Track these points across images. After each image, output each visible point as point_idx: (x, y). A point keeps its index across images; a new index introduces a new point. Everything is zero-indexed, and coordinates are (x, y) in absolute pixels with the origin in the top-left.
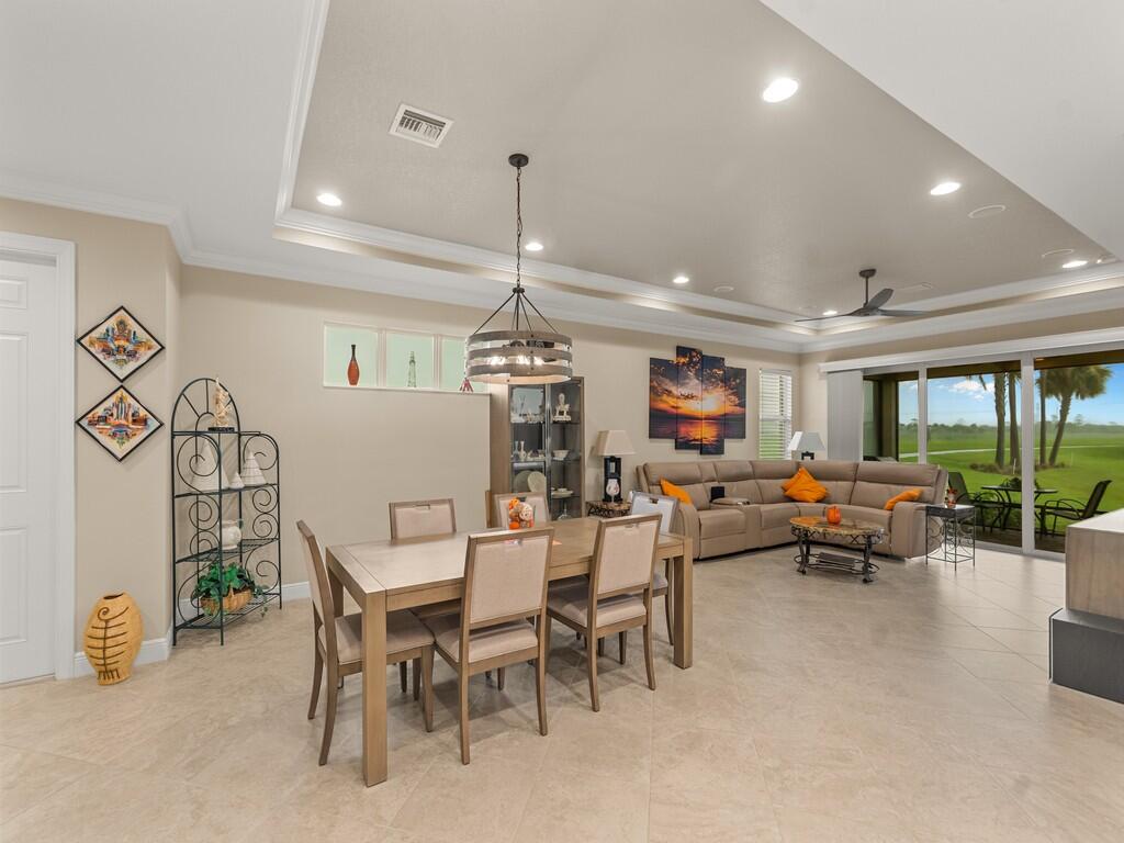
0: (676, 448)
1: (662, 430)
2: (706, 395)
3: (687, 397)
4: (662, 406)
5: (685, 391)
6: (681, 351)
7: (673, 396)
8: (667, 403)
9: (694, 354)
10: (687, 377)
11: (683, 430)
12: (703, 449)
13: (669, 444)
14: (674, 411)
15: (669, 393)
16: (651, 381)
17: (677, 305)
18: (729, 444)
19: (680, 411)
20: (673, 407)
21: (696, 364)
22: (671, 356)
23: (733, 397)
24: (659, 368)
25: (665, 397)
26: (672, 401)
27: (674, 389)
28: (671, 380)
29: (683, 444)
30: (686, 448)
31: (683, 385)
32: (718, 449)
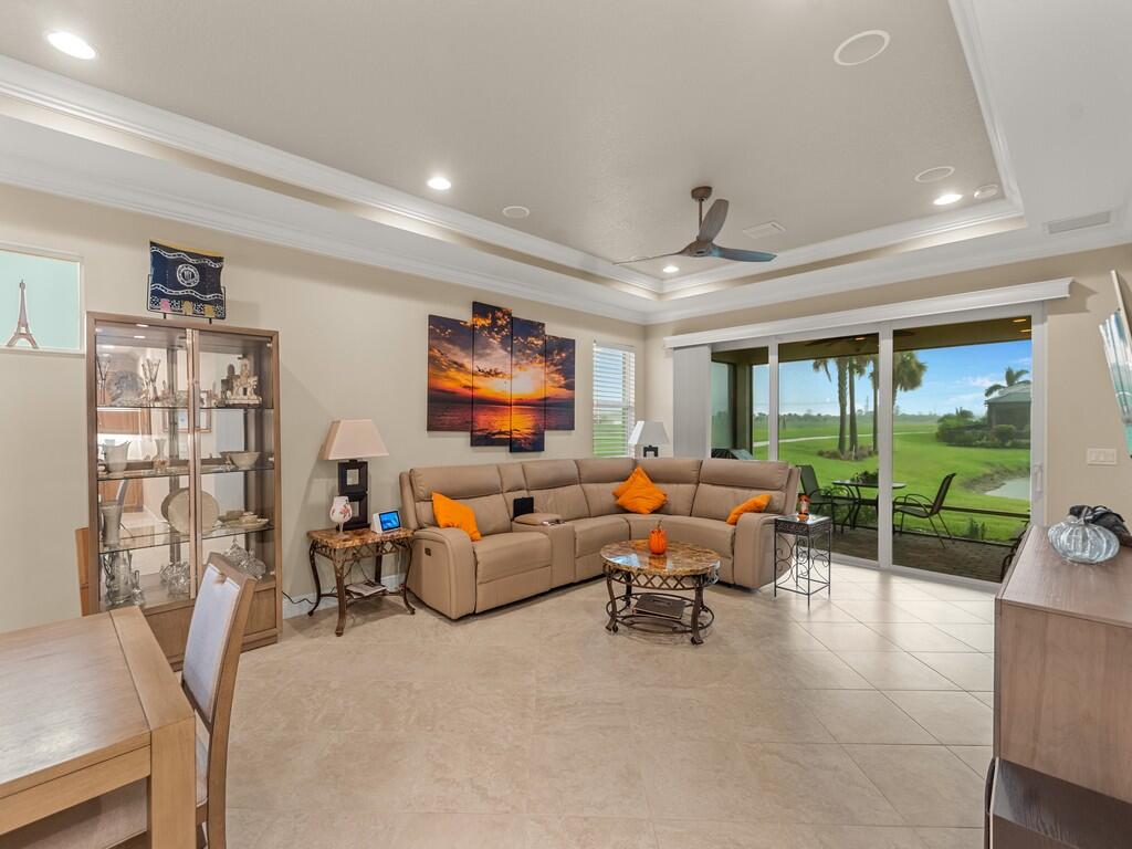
0: (472, 445)
1: (448, 418)
2: (516, 371)
3: (489, 374)
4: (448, 385)
5: (484, 365)
6: (480, 309)
7: (467, 372)
8: (455, 381)
9: (499, 314)
10: (487, 346)
11: (483, 420)
12: (515, 446)
13: (462, 439)
14: (469, 392)
15: (460, 367)
16: (430, 349)
17: (452, 233)
18: (552, 439)
19: (476, 393)
20: (465, 387)
21: (502, 328)
22: (464, 315)
23: (556, 376)
24: (443, 331)
25: (452, 373)
26: (464, 379)
27: (467, 362)
28: (463, 348)
29: (482, 440)
30: (486, 445)
31: (481, 356)
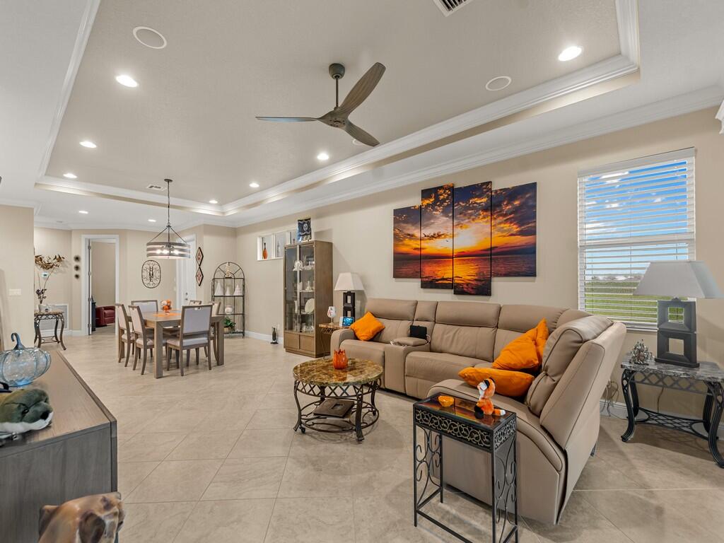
1: (404, 270)
2: (457, 230)
3: (433, 237)
4: (404, 249)
5: (428, 231)
6: (426, 193)
7: (416, 239)
8: (409, 246)
9: (442, 191)
10: (433, 217)
11: (429, 270)
13: (416, 283)
14: (418, 252)
15: (411, 236)
16: (394, 230)
18: (498, 284)
19: (423, 252)
20: (416, 249)
21: (444, 200)
22: (416, 201)
24: (400, 217)
25: (407, 241)
26: (415, 244)
27: (417, 233)
28: (414, 224)
31: (427, 226)
32: (483, 289)
